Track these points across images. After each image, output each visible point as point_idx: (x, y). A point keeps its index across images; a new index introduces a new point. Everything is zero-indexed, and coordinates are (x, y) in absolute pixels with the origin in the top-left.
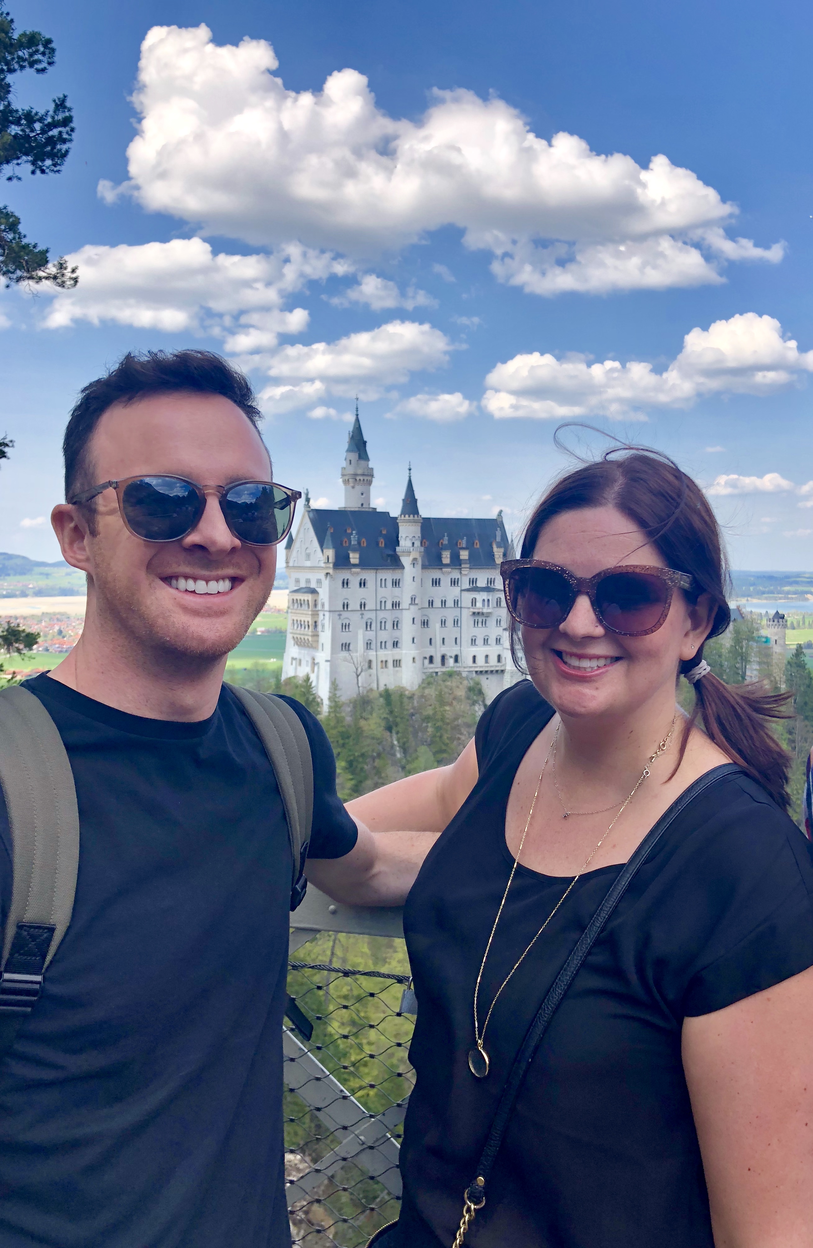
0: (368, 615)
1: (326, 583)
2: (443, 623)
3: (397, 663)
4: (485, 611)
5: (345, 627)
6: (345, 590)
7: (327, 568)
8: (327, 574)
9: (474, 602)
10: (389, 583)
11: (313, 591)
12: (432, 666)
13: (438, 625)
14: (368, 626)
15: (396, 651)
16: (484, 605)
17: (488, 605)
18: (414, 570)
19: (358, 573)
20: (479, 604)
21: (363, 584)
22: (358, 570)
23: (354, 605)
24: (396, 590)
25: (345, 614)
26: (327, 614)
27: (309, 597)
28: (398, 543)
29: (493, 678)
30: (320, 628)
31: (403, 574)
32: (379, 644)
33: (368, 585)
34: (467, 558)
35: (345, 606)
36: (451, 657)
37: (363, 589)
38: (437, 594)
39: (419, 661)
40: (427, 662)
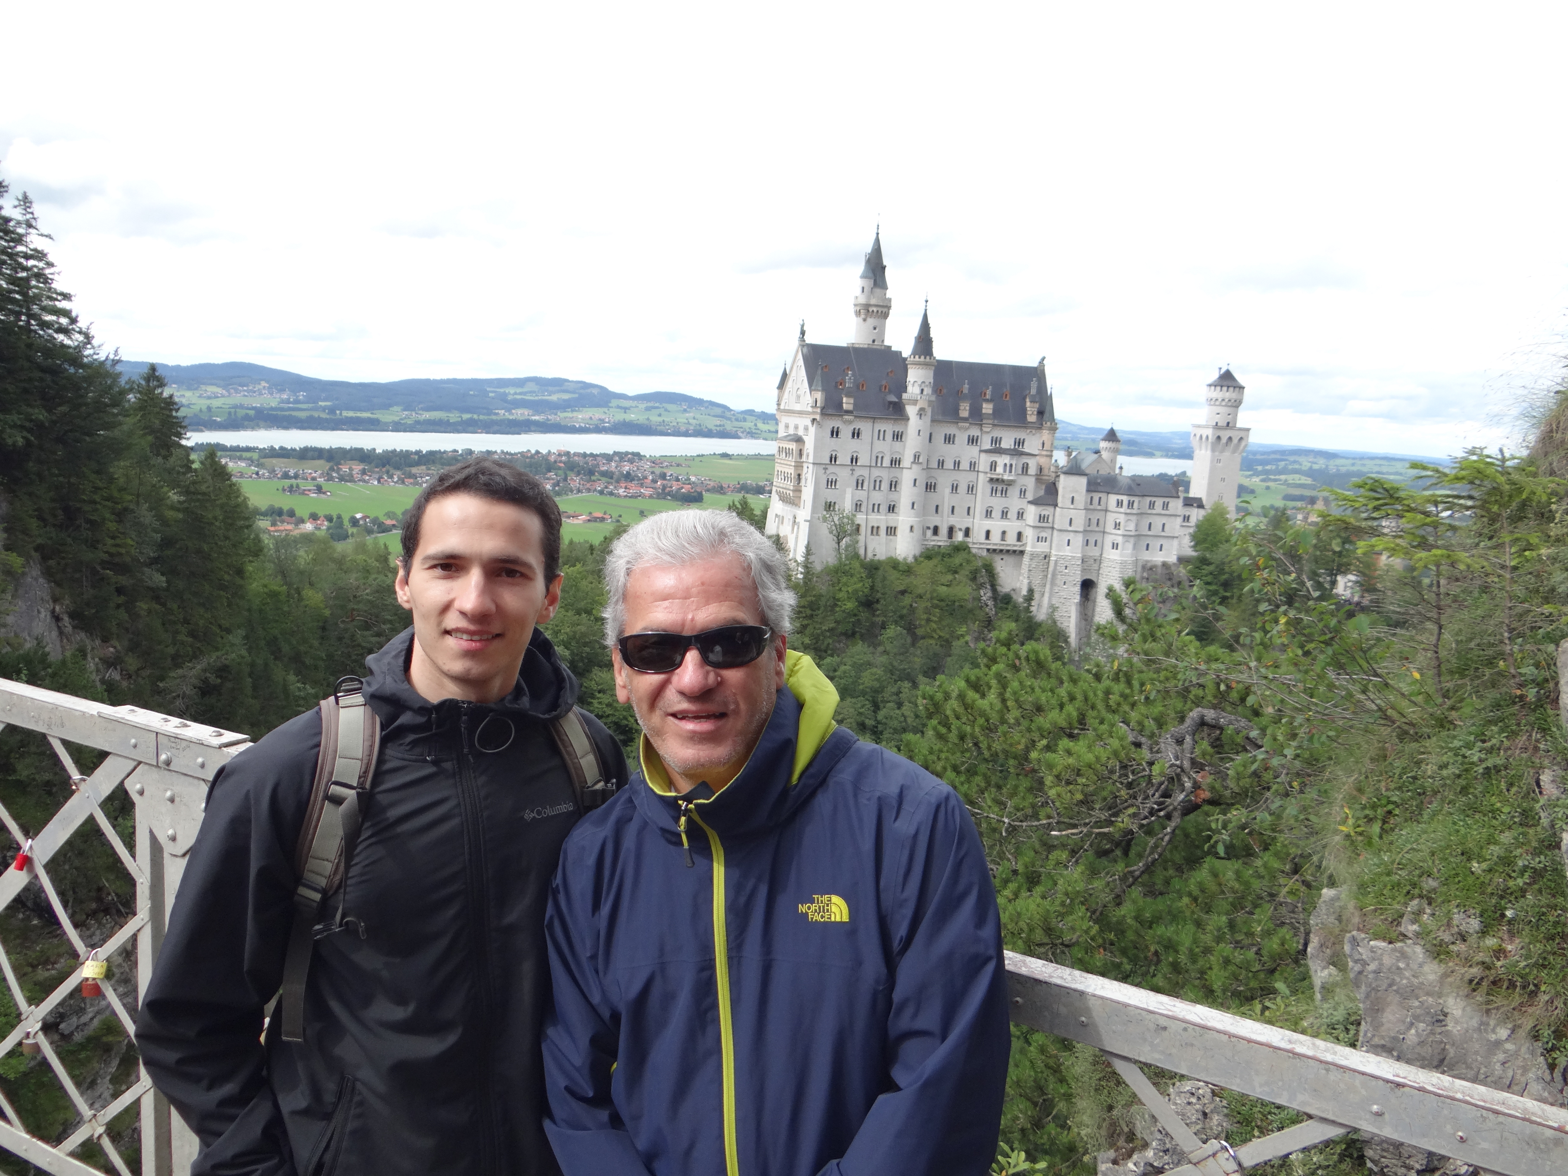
0: (859, 472)
1: (812, 430)
2: (955, 488)
3: (891, 531)
4: (1006, 477)
5: (831, 483)
6: (834, 439)
7: (814, 413)
8: (814, 420)
9: (993, 466)
10: (889, 436)
11: (799, 440)
12: (935, 538)
13: (948, 490)
14: (859, 484)
15: (891, 516)
16: (1005, 471)
17: (1011, 472)
18: (920, 422)
19: (850, 422)
20: (1000, 469)
21: (856, 434)
22: (851, 418)
23: (844, 458)
24: (898, 444)
25: (832, 469)
26: (811, 466)
27: (793, 446)
28: (905, 389)
29: (1010, 560)
30: (803, 483)
31: (906, 425)
32: (871, 507)
33: (862, 436)
34: (990, 412)
35: (833, 459)
36: (960, 530)
37: (855, 440)
38: (950, 453)
39: (918, 531)
40: (929, 533)
